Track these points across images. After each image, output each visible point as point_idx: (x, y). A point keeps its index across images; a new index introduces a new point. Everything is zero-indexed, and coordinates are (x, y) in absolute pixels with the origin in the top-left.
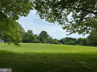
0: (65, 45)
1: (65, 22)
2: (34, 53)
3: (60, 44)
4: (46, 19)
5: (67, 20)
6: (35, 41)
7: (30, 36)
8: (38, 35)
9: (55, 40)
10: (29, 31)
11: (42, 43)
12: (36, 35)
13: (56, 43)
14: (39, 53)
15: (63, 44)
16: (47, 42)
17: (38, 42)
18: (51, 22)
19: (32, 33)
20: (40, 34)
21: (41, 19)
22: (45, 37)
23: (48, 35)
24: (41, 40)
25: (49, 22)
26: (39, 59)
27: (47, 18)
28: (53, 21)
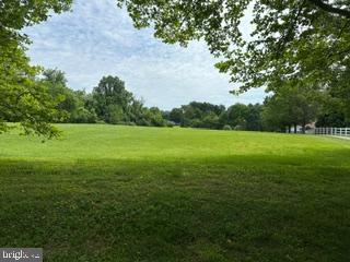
0: (189, 131)
1: (228, 44)
3: (171, 126)
5: (236, 36)
6: (77, 116)
9: (154, 110)
11: (108, 122)
13: (156, 124)
15: (182, 126)
16: (125, 120)
17: (91, 121)
20: (98, 90)
22: (119, 101)
24: (102, 113)
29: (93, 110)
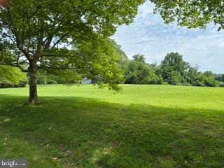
2: (151, 106)
4: (181, 21)
6: (150, 80)
7: (140, 68)
8: (159, 64)
9: (208, 74)
10: (135, 57)
11: (170, 83)
12: (154, 65)
13: (208, 84)
14: (162, 108)
16: (182, 82)
17: (159, 83)
18: (195, 27)
19: (144, 62)
20: (164, 62)
21: (167, 22)
22: (177, 69)
23: (184, 63)
24: (167, 77)
25: (190, 28)
26: (163, 122)
27: (182, 16)
28: (201, 24)
29: (160, 75)
